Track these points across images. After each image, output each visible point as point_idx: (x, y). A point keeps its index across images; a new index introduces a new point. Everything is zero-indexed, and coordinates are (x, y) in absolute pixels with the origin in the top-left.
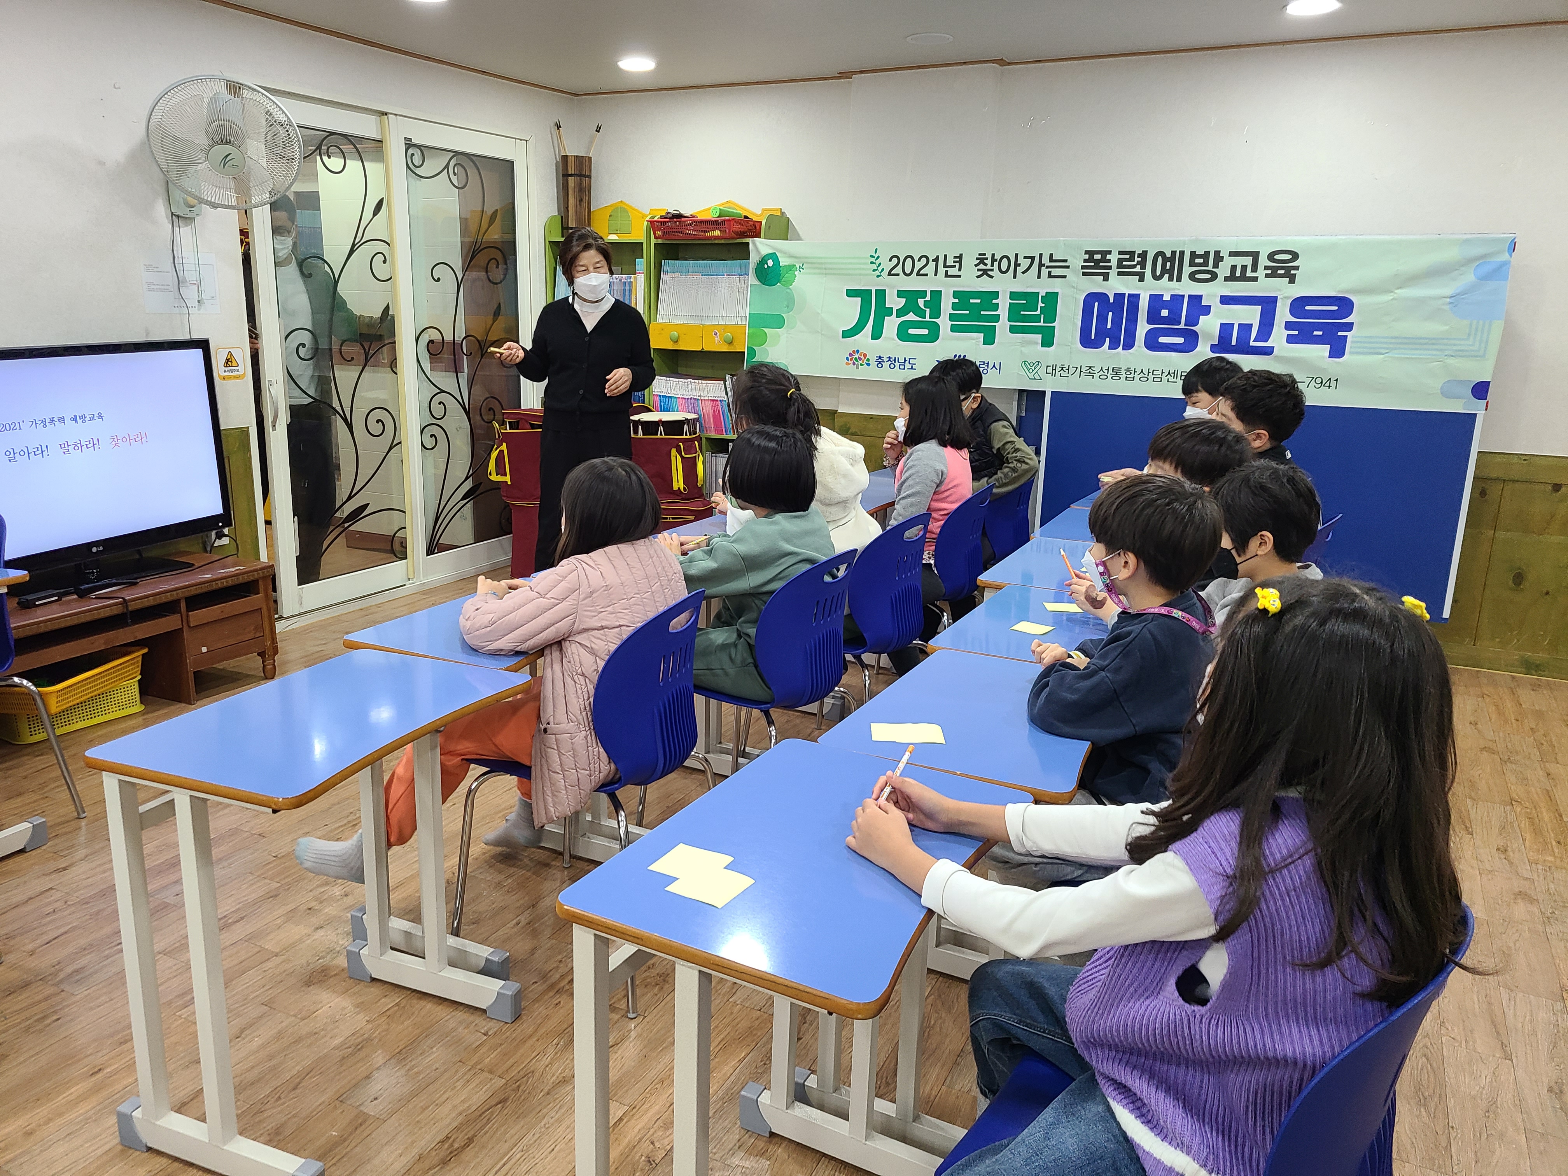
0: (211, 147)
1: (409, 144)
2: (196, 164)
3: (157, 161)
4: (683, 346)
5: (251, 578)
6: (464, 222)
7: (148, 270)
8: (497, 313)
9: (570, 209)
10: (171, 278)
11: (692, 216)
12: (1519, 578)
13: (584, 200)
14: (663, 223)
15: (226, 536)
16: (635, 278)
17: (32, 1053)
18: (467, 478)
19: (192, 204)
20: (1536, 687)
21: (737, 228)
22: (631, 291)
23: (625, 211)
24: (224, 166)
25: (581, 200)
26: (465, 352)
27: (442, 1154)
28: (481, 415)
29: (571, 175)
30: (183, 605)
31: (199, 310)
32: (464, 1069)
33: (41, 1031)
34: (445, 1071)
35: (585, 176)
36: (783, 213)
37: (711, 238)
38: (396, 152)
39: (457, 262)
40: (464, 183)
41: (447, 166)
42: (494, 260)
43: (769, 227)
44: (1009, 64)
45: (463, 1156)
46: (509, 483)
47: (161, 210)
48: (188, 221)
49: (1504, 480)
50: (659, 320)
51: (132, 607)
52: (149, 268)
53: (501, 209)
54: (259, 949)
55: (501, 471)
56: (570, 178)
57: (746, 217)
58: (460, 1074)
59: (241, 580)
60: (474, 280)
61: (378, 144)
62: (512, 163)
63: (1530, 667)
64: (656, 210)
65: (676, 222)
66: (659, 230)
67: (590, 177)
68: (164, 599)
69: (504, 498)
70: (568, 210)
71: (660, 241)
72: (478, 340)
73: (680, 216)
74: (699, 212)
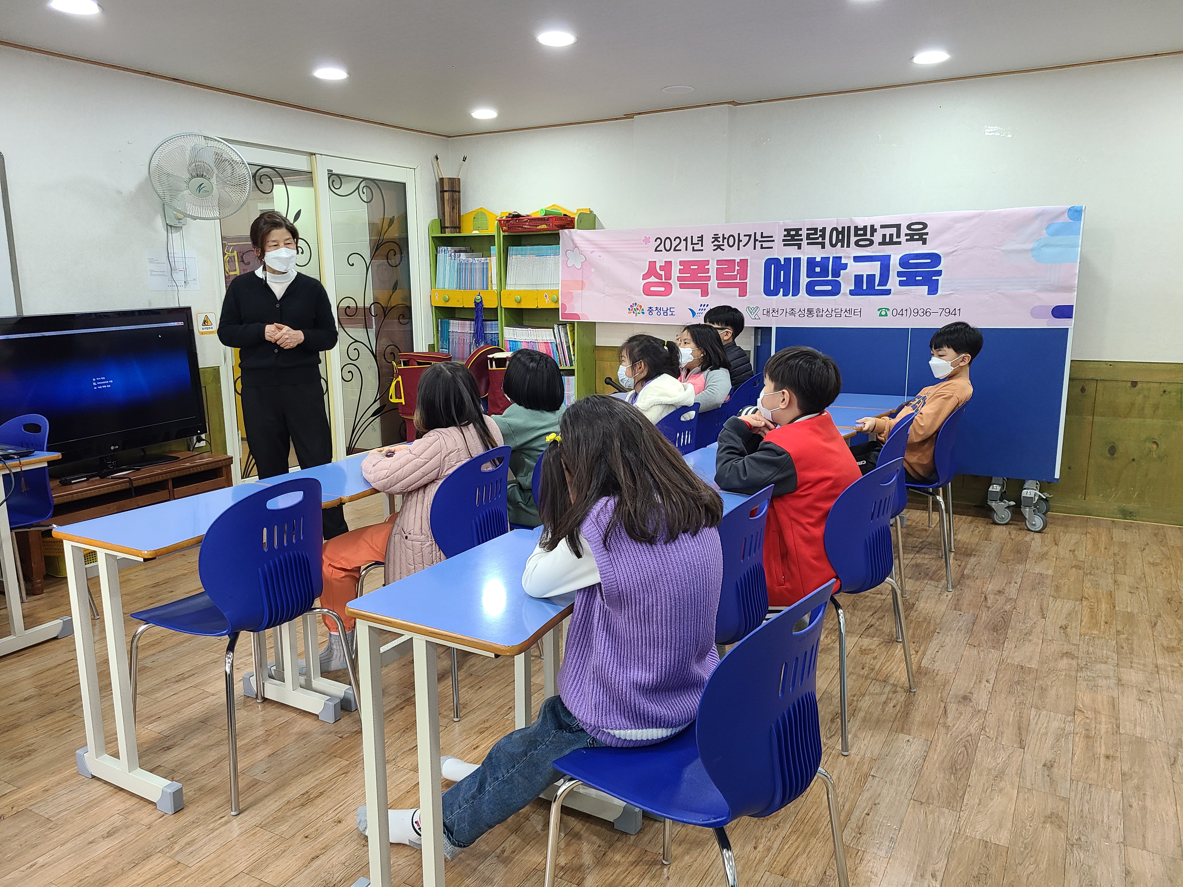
0: (190, 180)
1: (331, 174)
2: (182, 191)
3: (156, 190)
4: (524, 306)
5: (217, 466)
6: (372, 225)
7: (151, 262)
8: (395, 288)
9: (446, 214)
10: (166, 267)
11: (528, 216)
12: (1113, 450)
13: (455, 208)
14: (508, 221)
15: (204, 440)
16: (490, 260)
17: (51, 748)
18: (375, 401)
19: (181, 218)
20: (1127, 527)
21: (558, 223)
22: (487, 268)
23: (483, 214)
24: (199, 191)
25: (453, 208)
26: (373, 314)
27: (302, 801)
28: (385, 358)
29: (446, 191)
30: (170, 484)
31: (185, 288)
32: (324, 756)
33: (58, 737)
34: (312, 757)
35: (456, 191)
36: (591, 212)
37: (540, 230)
38: (321, 179)
39: (367, 254)
40: (370, 199)
41: (358, 188)
42: (392, 251)
43: (581, 221)
44: (740, 104)
45: (315, 802)
46: (404, 404)
47: (159, 222)
48: (178, 229)
49: (1097, 380)
50: (508, 288)
51: (136, 484)
52: (151, 261)
53: (398, 218)
54: (202, 691)
55: (398, 396)
56: (445, 193)
57: (565, 215)
58: (321, 758)
59: (210, 467)
60: (378, 266)
61: (309, 175)
62: (405, 184)
63: (1126, 514)
64: (503, 213)
65: (516, 220)
66: (506, 226)
67: (459, 192)
68: (157, 479)
69: (401, 415)
70: (444, 215)
71: (506, 234)
72: (382, 307)
73: (519, 216)
74: (534, 213)
